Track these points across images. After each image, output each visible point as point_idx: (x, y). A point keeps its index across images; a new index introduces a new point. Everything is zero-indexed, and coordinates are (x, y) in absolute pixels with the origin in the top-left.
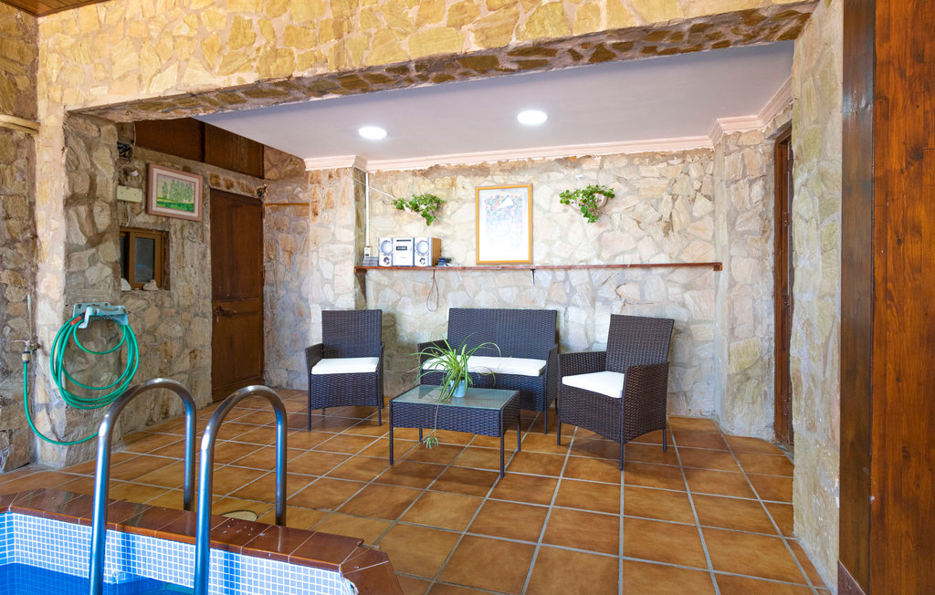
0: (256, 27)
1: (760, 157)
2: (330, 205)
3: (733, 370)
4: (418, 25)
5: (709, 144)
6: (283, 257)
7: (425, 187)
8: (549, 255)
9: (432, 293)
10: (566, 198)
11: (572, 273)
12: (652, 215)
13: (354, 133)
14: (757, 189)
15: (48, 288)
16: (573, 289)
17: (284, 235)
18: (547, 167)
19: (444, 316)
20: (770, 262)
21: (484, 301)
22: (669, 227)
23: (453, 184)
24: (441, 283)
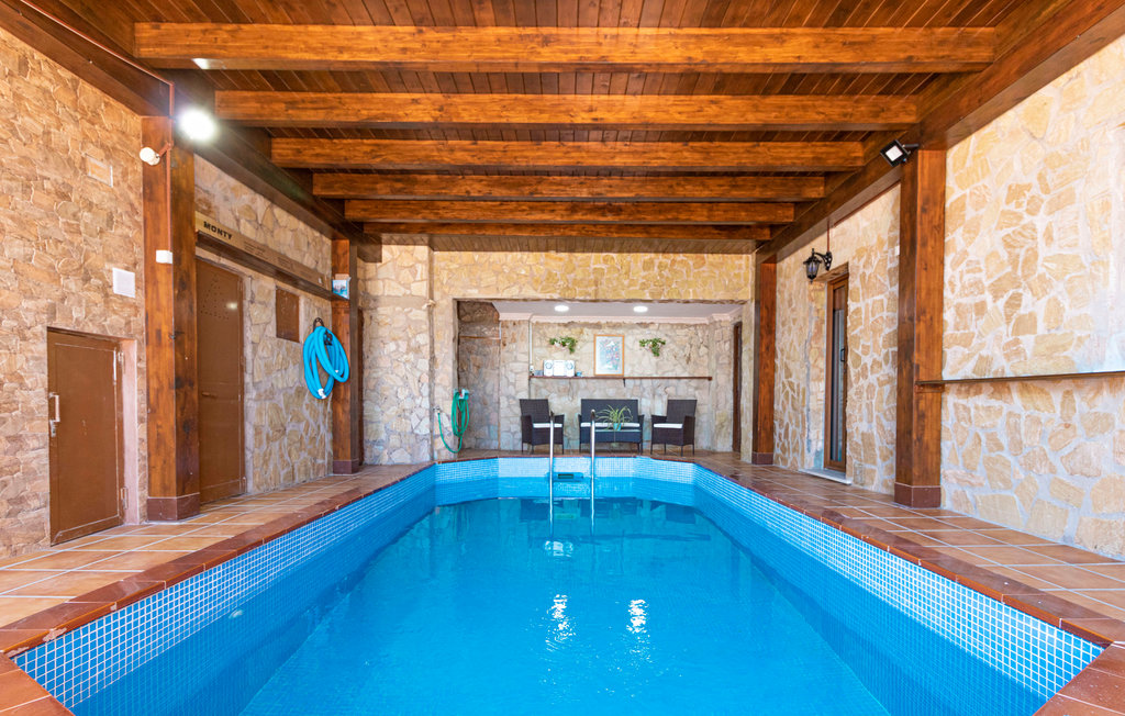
0: (559, 276)
1: (729, 332)
2: (514, 340)
3: (717, 423)
4: (629, 287)
5: (707, 322)
6: (474, 370)
7: (566, 333)
8: (632, 371)
9: (569, 392)
10: (643, 343)
11: (644, 381)
12: (681, 353)
13: (553, 308)
14: (727, 345)
15: (441, 380)
16: (644, 389)
17: (474, 356)
18: (632, 326)
19: (579, 403)
20: (732, 376)
21: (598, 396)
22: (689, 359)
23: (582, 332)
24: (575, 386)
